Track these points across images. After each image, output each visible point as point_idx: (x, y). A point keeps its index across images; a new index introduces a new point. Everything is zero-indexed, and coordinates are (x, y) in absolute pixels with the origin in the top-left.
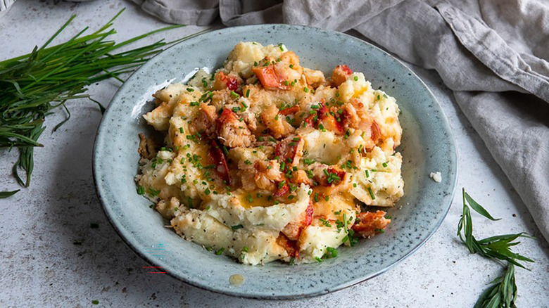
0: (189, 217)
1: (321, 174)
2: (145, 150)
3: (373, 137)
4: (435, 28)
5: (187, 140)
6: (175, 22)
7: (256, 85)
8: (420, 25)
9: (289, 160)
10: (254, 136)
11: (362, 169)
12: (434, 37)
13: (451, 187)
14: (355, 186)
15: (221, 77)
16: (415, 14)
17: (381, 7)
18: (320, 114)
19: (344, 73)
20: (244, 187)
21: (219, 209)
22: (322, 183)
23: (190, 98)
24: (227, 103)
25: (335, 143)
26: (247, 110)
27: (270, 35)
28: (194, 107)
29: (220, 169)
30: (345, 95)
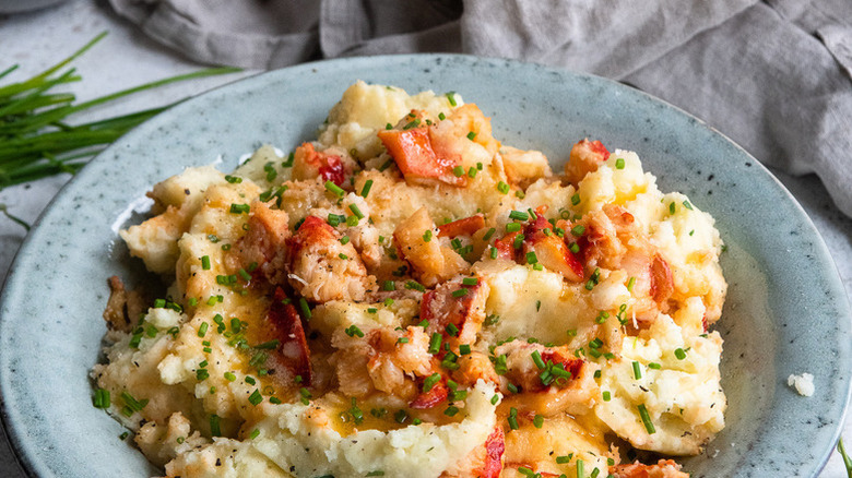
0: (209, 455)
1: (526, 365)
2: (120, 314)
3: (657, 292)
4: (814, 79)
5: (217, 287)
6: (218, 62)
7: (386, 172)
8: (779, 71)
9: (452, 329)
10: (373, 278)
11: (624, 359)
12: (812, 100)
13: (835, 408)
14: (607, 397)
15: (308, 154)
16: (769, 47)
17: (690, 25)
18: (531, 231)
19: (595, 157)
20: (341, 389)
21: (280, 436)
22: (528, 386)
23: (231, 196)
24: (316, 206)
25: (563, 299)
26: (363, 222)
27: (429, 76)
28: (240, 217)
29: (291, 351)
30: (593, 200)
